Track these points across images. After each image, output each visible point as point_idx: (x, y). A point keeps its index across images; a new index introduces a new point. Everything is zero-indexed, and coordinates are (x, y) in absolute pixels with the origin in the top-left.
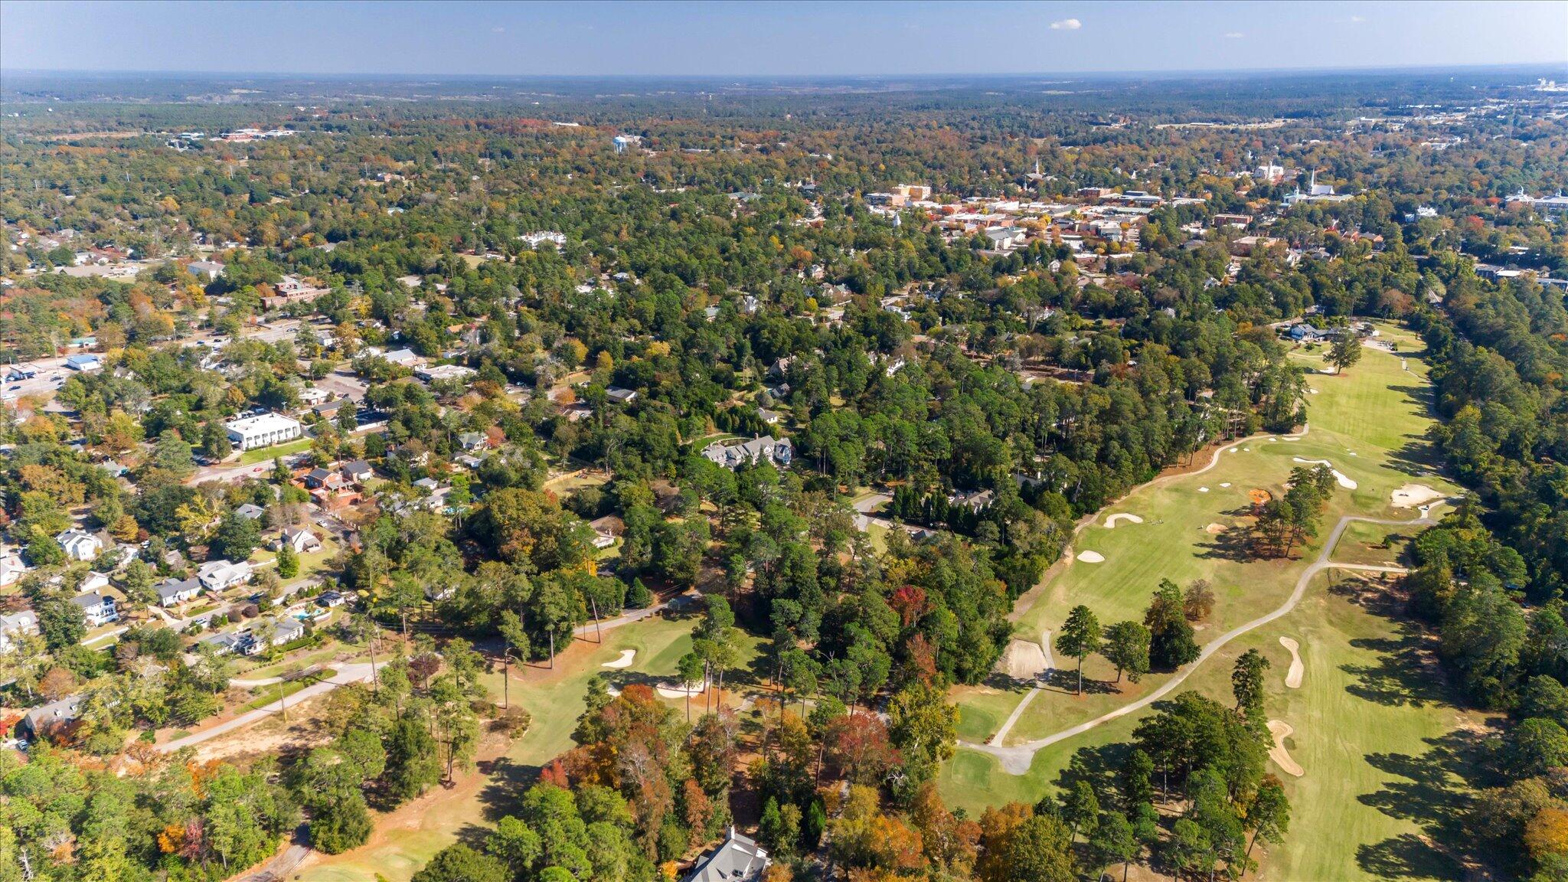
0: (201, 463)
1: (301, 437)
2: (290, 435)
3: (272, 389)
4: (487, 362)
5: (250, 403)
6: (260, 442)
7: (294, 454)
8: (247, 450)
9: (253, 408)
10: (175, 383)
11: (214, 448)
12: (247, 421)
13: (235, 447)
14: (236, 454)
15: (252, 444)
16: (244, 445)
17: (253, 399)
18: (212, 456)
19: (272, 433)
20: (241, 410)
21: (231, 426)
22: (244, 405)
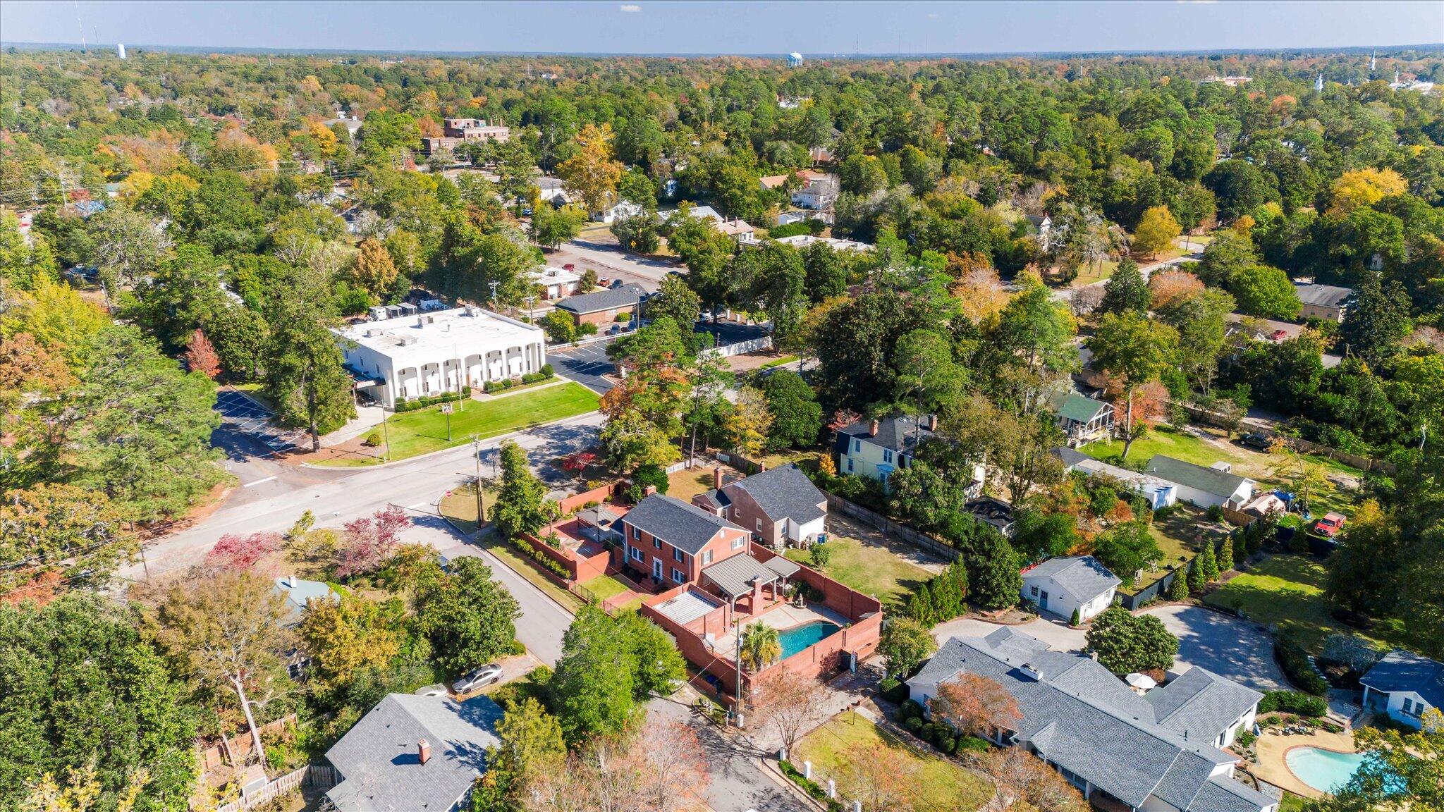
0: (259, 447)
1: (546, 373)
2: (518, 372)
3: (460, 251)
4: (889, 231)
5: (409, 286)
6: (437, 386)
7: (535, 429)
8: (400, 407)
9: (415, 297)
10: (241, 236)
11: (296, 400)
12: (402, 325)
13: (366, 397)
14: (369, 418)
15: (414, 390)
16: (392, 391)
17: (416, 278)
18: (292, 424)
19: (473, 360)
20: (386, 300)
21: (355, 333)
22: (394, 287)
